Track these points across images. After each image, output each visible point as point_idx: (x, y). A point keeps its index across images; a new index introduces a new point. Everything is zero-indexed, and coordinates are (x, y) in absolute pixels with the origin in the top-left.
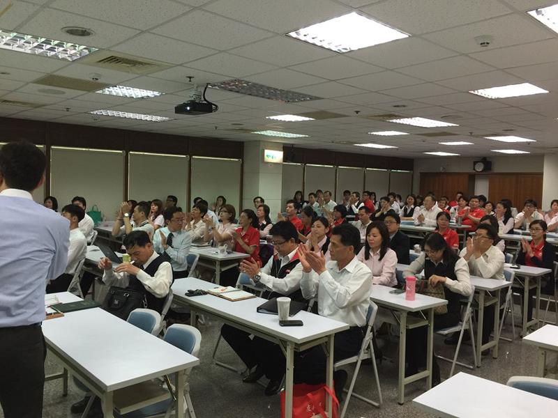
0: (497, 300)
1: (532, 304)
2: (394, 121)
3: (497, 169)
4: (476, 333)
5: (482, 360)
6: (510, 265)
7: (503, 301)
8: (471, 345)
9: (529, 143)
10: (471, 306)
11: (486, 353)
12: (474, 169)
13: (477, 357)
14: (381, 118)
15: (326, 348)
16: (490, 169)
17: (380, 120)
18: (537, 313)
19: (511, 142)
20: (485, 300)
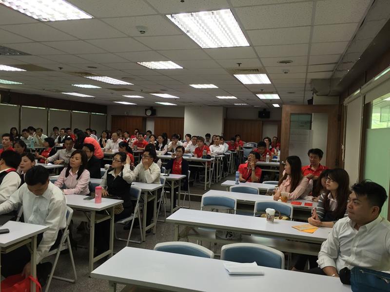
0: (155, 197)
1: (176, 197)
2: (90, 77)
3: (159, 114)
4: (142, 220)
5: (146, 236)
6: (164, 174)
7: (159, 197)
8: (139, 228)
9: (176, 99)
10: (139, 202)
11: (148, 232)
12: (146, 114)
13: (143, 235)
14: (80, 75)
15: (30, 246)
16: (155, 114)
17: (79, 76)
18: (179, 202)
19: (166, 98)
20: (148, 198)
